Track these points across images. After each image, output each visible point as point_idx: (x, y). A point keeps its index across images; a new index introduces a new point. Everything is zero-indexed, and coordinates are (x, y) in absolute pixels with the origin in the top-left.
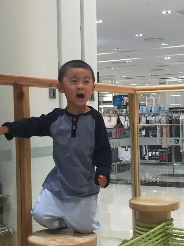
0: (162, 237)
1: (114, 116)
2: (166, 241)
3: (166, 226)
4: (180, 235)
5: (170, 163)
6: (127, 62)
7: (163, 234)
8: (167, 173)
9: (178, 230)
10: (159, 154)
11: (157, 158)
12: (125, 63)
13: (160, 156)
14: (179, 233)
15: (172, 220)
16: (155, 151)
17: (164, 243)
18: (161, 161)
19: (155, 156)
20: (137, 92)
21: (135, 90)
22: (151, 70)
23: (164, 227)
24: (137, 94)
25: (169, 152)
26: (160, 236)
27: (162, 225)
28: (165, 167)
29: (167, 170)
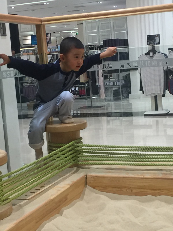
0: (72, 154)
1: (33, 55)
2: (76, 157)
3: (75, 144)
4: (88, 151)
5: (89, 97)
6: (45, 4)
7: (73, 151)
8: (87, 106)
9: (86, 146)
10: (78, 89)
11: (77, 93)
12: (43, 5)
13: (79, 91)
14: (87, 149)
15: (81, 138)
16: (74, 87)
17: (74, 159)
18: (80, 96)
19: (74, 91)
20: (43, 23)
21: (42, 21)
22: (69, 12)
23: (74, 145)
24: (44, 25)
25: (87, 87)
26: (70, 152)
27: (71, 143)
28: (84, 100)
29: (87, 103)
